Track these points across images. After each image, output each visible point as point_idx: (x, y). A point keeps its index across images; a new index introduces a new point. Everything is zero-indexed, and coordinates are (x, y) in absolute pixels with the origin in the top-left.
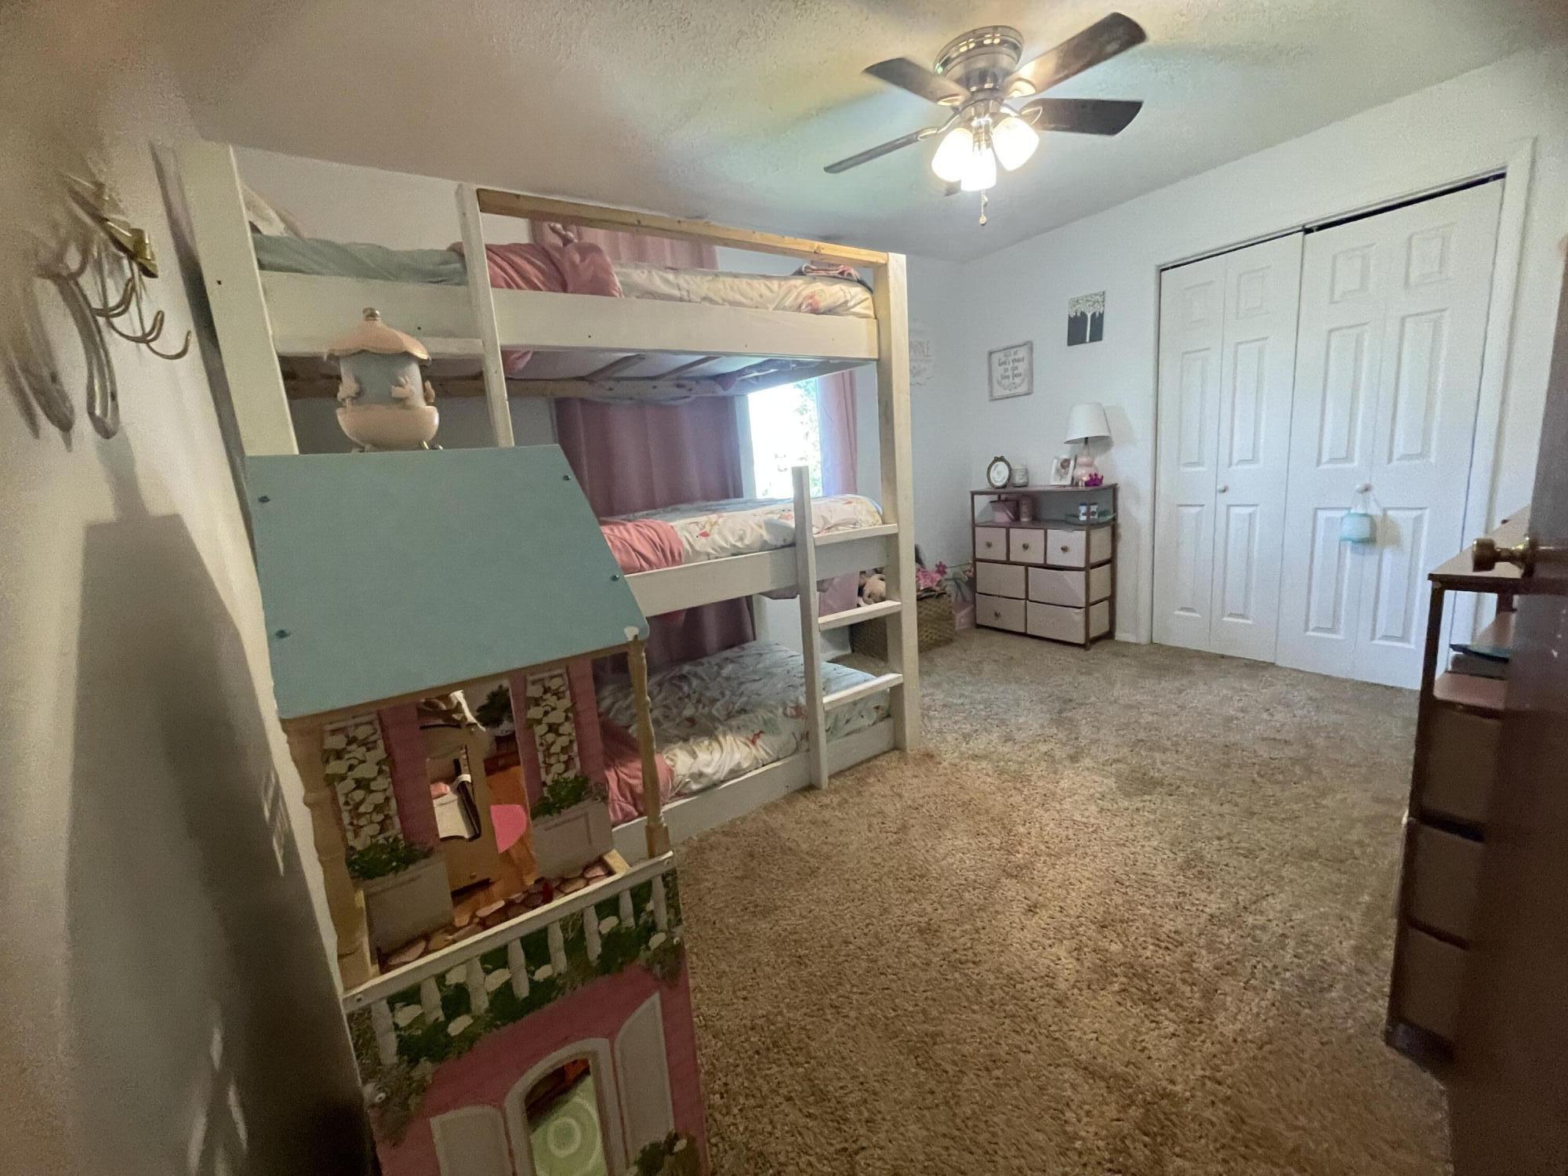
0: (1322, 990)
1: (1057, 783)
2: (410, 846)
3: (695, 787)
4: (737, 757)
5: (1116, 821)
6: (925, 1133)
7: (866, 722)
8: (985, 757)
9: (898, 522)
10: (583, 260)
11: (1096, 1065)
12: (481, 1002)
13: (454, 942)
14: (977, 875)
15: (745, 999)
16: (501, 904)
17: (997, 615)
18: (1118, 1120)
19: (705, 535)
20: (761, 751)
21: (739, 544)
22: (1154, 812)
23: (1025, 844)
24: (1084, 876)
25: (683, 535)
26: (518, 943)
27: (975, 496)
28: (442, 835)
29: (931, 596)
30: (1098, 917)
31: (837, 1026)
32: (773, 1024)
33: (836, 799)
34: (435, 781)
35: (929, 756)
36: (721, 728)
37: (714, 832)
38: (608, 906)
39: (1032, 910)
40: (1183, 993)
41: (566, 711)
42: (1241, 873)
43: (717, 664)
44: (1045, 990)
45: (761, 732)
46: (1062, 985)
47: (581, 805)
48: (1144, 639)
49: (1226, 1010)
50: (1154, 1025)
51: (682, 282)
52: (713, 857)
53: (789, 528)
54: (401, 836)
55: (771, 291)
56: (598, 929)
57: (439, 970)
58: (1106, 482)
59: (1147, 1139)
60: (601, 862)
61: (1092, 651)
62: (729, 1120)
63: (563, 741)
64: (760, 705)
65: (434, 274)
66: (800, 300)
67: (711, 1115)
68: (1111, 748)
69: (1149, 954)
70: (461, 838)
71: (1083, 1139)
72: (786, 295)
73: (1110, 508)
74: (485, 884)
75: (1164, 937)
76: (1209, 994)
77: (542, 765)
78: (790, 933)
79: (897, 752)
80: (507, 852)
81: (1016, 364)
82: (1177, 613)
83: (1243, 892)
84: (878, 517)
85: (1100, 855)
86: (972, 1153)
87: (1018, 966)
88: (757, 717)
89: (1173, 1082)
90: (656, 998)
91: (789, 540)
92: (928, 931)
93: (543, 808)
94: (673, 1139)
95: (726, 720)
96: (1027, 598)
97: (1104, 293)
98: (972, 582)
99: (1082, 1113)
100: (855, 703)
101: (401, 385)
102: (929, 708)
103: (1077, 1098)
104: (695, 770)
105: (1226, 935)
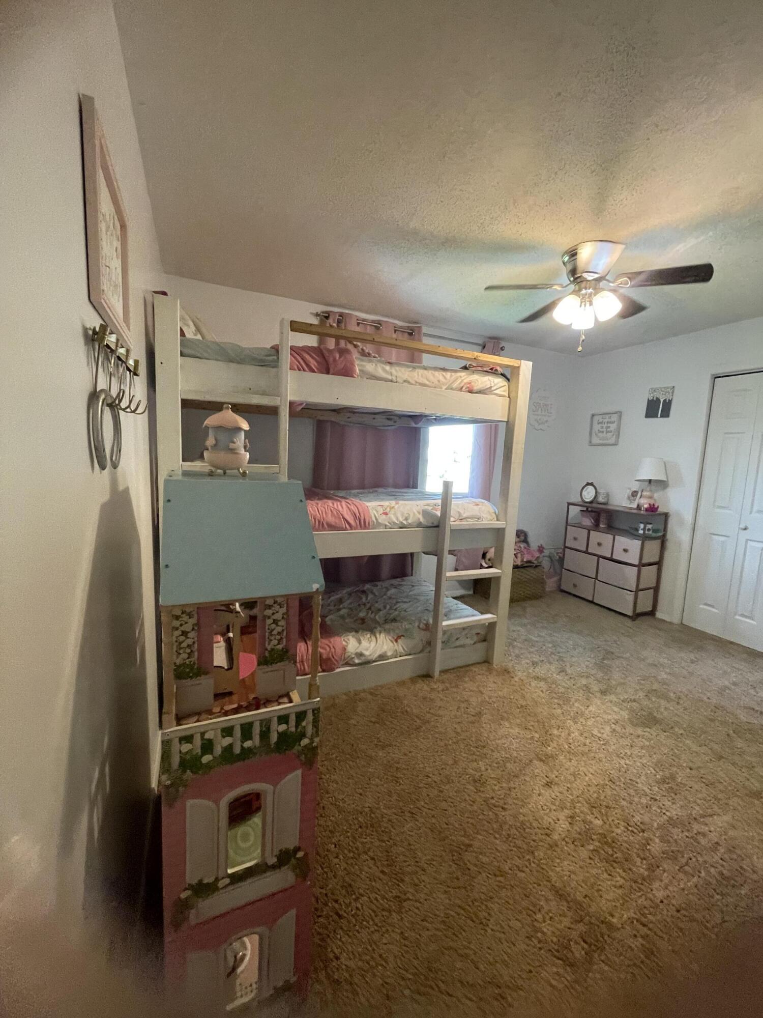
0: (733, 886)
1: (588, 707)
2: (199, 668)
3: (357, 661)
4: (385, 648)
5: (621, 741)
6: (447, 901)
7: (469, 641)
8: (544, 680)
9: (506, 521)
10: (340, 357)
11: (564, 891)
12: (218, 750)
13: (211, 719)
14: (518, 754)
15: (361, 794)
16: (235, 706)
17: (575, 586)
18: (569, 928)
19: (386, 514)
20: (400, 647)
21: (405, 522)
22: (649, 740)
23: (554, 742)
24: (589, 772)
25: (373, 513)
26: (239, 727)
27: (570, 506)
28: (215, 664)
29: (531, 566)
30: (592, 800)
31: (409, 825)
32: (373, 813)
33: (441, 687)
34: (216, 634)
35: (506, 671)
36: (379, 628)
37: (364, 691)
38: (283, 719)
39: (548, 785)
40: (636, 863)
41: (283, 614)
42: (700, 796)
43: (386, 588)
44: (544, 837)
45: (403, 636)
46: (556, 837)
47: (282, 663)
48: (676, 620)
49: (661, 881)
50: (610, 877)
51: (393, 371)
52: (361, 705)
53: (436, 516)
54: (196, 662)
55: (445, 378)
56: (278, 728)
57: (202, 730)
58: (661, 510)
59: (586, 946)
60: (287, 695)
61: (637, 622)
62: (336, 861)
63: (279, 629)
64: (404, 618)
65: (262, 361)
66: (462, 385)
67: (327, 855)
68: (631, 691)
69: (619, 831)
70: (223, 668)
71: (543, 933)
72: (454, 381)
73: (661, 527)
74: (230, 694)
75: (632, 824)
76: (652, 868)
77: (267, 640)
78: (395, 762)
79: (486, 664)
80: (243, 679)
81: (609, 425)
82: (701, 606)
83: (697, 808)
84: (494, 516)
85: (604, 760)
86: (473, 922)
87: (531, 818)
88: (401, 626)
89: (612, 916)
90: (299, 772)
91: (436, 524)
92: (479, 782)
93: (264, 661)
94: (297, 849)
95: (383, 624)
96: (596, 578)
97: (674, 387)
98: (561, 560)
99: (548, 917)
100: (464, 629)
101: (234, 443)
102: (515, 640)
103: (546, 908)
104: (358, 651)
105: (676, 833)
